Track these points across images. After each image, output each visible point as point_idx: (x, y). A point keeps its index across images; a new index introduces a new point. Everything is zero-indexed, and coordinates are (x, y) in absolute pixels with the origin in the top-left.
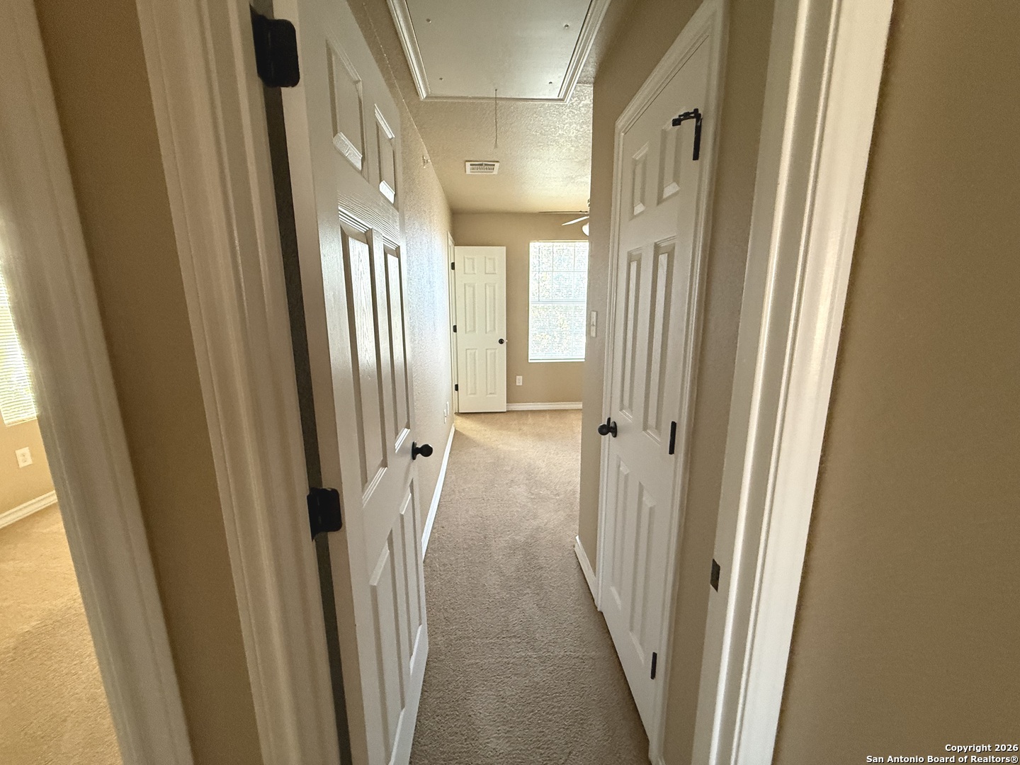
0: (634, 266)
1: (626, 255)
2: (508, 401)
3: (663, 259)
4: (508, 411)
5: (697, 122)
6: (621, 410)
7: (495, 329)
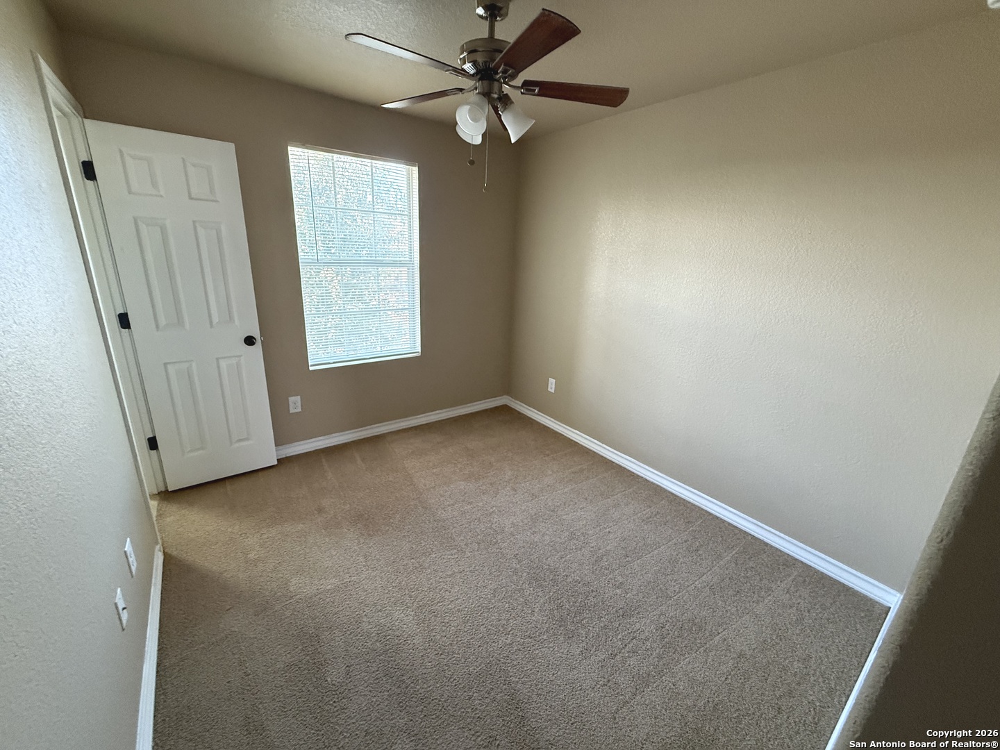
4: (280, 463)
7: (231, 318)
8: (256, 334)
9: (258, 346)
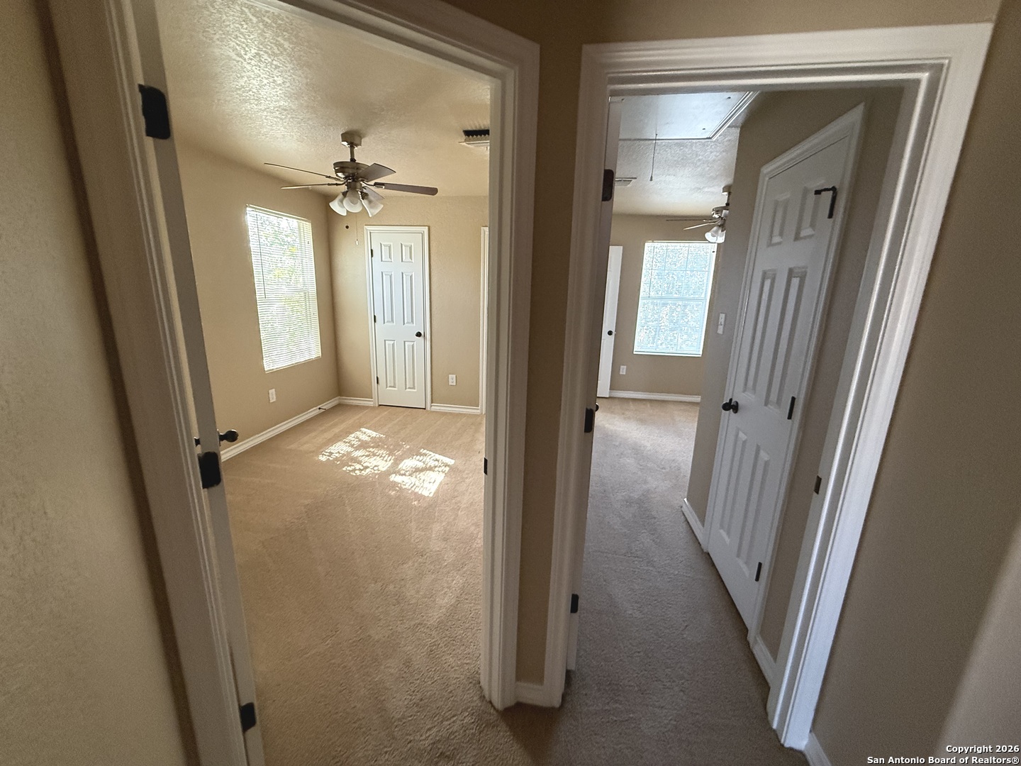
0: (768, 283)
1: (761, 274)
2: (612, 388)
3: (795, 282)
4: (610, 398)
5: (833, 193)
6: (743, 392)
8: (613, 331)
9: (613, 336)
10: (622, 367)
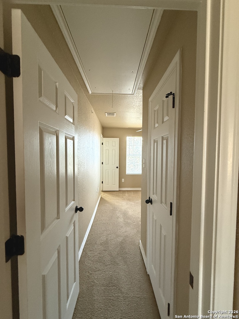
0: (156, 144)
1: (153, 141)
2: (119, 187)
3: (165, 142)
4: (119, 191)
5: (173, 96)
6: (153, 195)
7: (115, 164)
8: (118, 167)
9: (118, 168)
10: (123, 179)
